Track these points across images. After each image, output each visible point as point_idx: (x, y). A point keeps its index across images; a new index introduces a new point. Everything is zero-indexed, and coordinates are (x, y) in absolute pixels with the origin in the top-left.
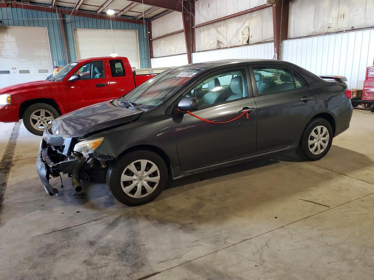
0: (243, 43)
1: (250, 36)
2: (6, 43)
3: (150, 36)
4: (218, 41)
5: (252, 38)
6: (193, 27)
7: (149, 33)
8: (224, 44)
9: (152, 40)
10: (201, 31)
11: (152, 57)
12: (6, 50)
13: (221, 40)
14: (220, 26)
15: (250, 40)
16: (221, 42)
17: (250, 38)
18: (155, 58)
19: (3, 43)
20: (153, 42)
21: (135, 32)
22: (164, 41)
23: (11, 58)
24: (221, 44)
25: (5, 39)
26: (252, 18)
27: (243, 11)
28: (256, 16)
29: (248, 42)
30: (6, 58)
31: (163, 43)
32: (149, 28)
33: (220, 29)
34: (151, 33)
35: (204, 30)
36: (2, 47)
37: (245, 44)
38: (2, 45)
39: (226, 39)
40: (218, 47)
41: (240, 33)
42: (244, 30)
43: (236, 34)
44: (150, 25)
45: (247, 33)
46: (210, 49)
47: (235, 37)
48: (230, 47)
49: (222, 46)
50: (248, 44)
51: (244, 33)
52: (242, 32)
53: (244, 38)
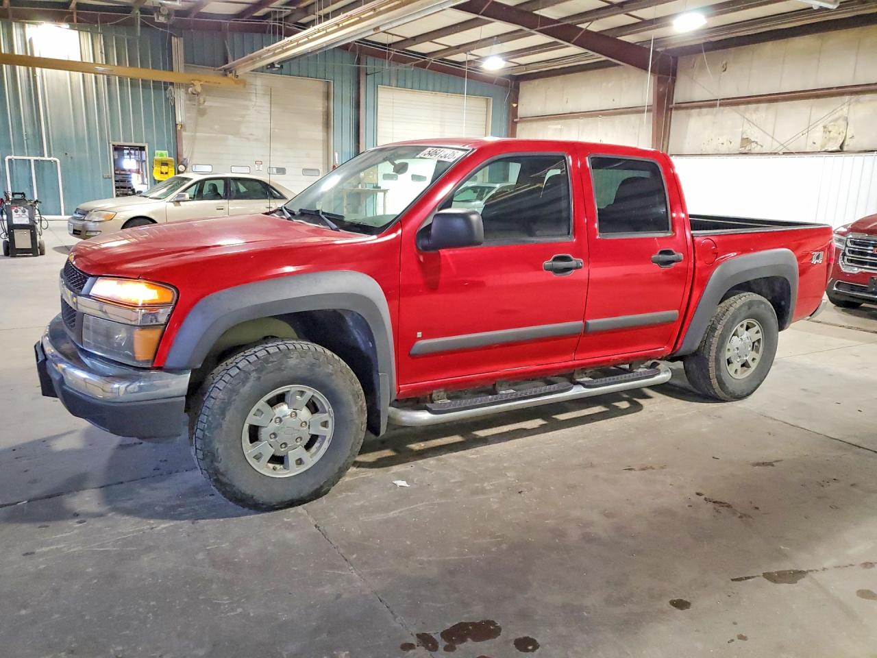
0: (826, 148)
1: (848, 136)
2: (251, 108)
3: (514, 112)
4: (743, 139)
5: (854, 140)
6: (670, 106)
7: (515, 105)
8: (762, 146)
9: (518, 121)
10: (689, 116)
12: (250, 122)
13: (757, 138)
14: (756, 110)
15: (846, 144)
16: (753, 142)
17: (847, 139)
19: (246, 107)
20: (519, 126)
21: (484, 102)
22: (559, 127)
23: (256, 140)
24: (754, 145)
25: (250, 100)
26: (858, 101)
27: (832, 88)
28: (870, 101)
29: (841, 147)
30: (248, 139)
31: (556, 129)
32: (515, 97)
33: (754, 117)
34: (517, 106)
35: (699, 115)
36: (243, 116)
37: (830, 150)
38: (244, 112)
39: (773, 138)
40: (742, 150)
41: (820, 128)
42: (832, 123)
43: (807, 130)
44: (517, 88)
45: (841, 130)
46: (716, 152)
47: (801, 134)
48: (784, 153)
49: (758, 149)
50: (841, 150)
51: (830, 129)
52: (825, 127)
53: (829, 139)
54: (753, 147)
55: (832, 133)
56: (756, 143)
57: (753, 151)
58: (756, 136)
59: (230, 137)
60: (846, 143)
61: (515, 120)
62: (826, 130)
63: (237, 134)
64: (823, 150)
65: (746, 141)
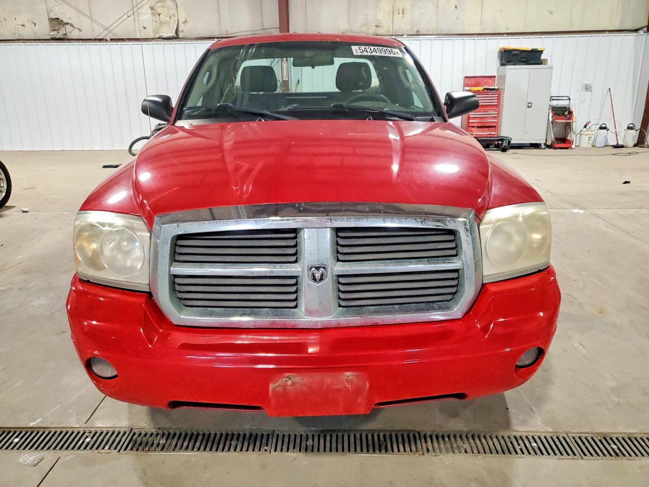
0: (160, 35)
1: (182, 20)
5: (188, 25)
8: (80, 30)
13: (70, 18)
16: (67, 24)
17: (181, 24)
24: (69, 28)
29: (177, 33)
37: (165, 36)
39: (92, 19)
40: (54, 34)
41: (146, 9)
42: (160, 4)
43: (132, 11)
45: (171, 12)
46: (17, 37)
47: (126, 16)
48: (112, 40)
49: (75, 34)
50: (176, 38)
51: (159, 11)
52: (152, 8)
53: (161, 23)
54: (67, 29)
55: (161, 16)
56: (72, 25)
57: (70, 36)
58: (67, 16)
60: (180, 30)
62: (154, 11)
64: (157, 36)
65: (56, 22)
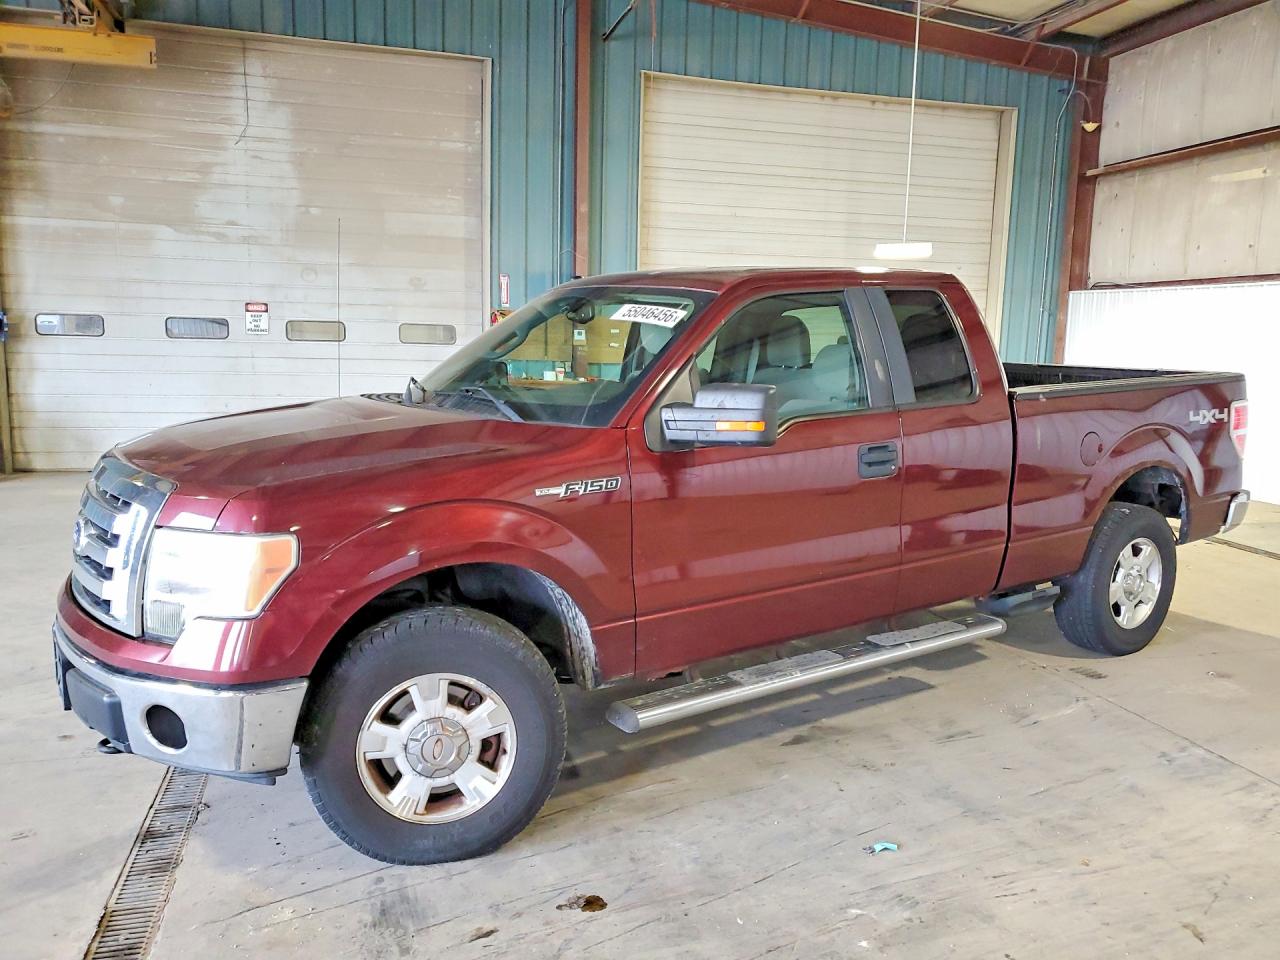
2: (231, 144)
3: (1087, 148)
7: (1090, 127)
9: (1096, 177)
11: (1079, 281)
12: (225, 186)
18: (1095, 287)
19: (214, 142)
20: (1103, 192)
21: (992, 122)
23: (248, 240)
25: (227, 121)
30: (220, 237)
34: (1099, 130)
36: (205, 169)
38: (206, 157)
44: (1100, 73)
59: (165, 231)
61: (1090, 173)
63: (185, 222)
